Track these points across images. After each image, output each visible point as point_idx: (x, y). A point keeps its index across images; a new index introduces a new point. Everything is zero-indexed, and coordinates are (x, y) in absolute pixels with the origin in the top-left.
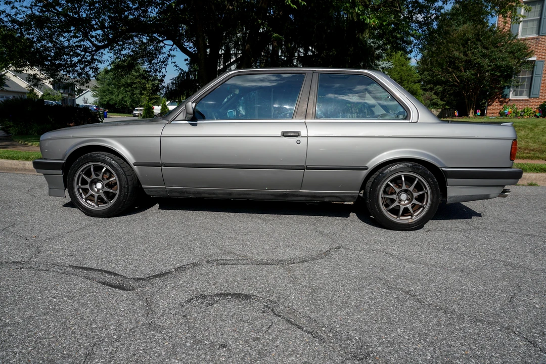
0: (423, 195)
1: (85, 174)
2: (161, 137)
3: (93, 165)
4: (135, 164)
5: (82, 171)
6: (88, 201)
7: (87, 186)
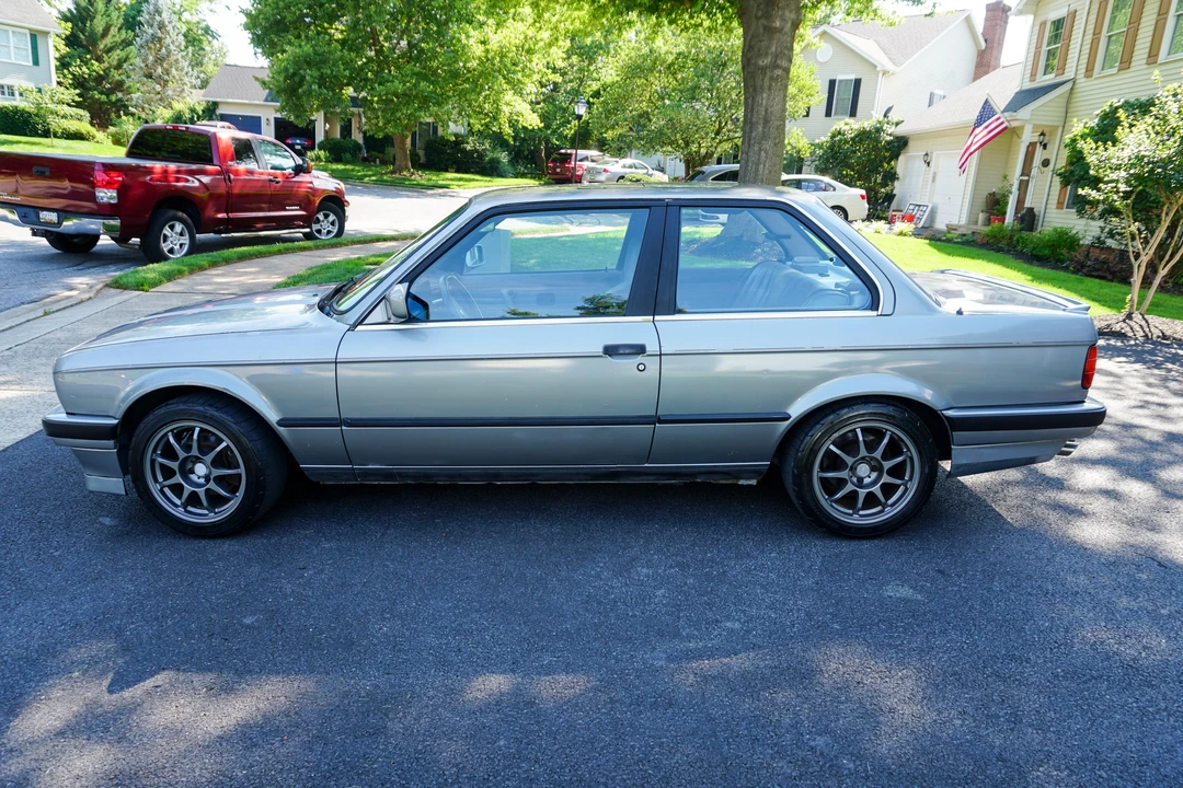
0: (903, 464)
1: (162, 456)
2: (336, 363)
3: (172, 431)
4: (280, 423)
5: (154, 451)
6: (190, 508)
7: (178, 479)
